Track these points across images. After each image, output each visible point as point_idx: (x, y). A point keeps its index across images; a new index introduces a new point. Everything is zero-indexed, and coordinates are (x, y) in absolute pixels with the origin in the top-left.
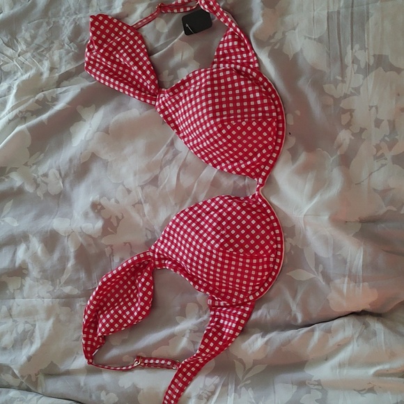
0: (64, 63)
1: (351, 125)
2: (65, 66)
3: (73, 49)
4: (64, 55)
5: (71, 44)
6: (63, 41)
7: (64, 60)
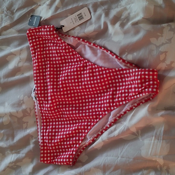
0: (4, 21)
1: (165, 60)
2: (5, 23)
3: (9, 14)
4: (4, 17)
5: (8, 11)
6: (3, 9)
7: (4, 20)
